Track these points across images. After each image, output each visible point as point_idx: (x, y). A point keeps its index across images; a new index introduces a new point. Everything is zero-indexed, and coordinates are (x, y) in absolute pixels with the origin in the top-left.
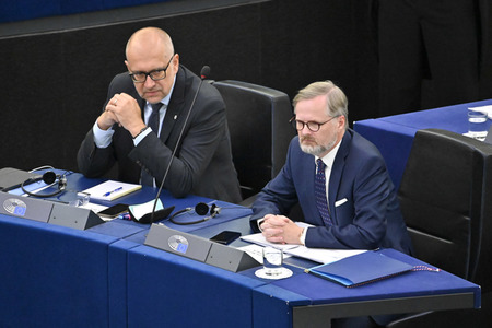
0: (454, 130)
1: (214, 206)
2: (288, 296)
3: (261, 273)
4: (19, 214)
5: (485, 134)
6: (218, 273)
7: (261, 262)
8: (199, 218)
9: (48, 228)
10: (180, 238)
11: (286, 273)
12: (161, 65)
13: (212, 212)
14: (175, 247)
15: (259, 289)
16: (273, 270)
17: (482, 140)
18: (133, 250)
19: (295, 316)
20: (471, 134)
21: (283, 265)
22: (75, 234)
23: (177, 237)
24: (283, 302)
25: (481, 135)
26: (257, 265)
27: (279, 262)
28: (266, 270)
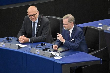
0: (95, 26)
1: (45, 44)
2: (61, 62)
3: (55, 58)
4: (3, 46)
5: (102, 27)
6: (46, 58)
7: (55, 55)
8: (42, 46)
9: (10, 49)
10: (38, 51)
11: (60, 58)
12: (35, 13)
13: (44, 45)
14: (37, 53)
15: (55, 61)
16: (58, 57)
17: (101, 28)
18: (28, 53)
19: (63, 67)
20: (99, 27)
21: (60, 56)
22: (15, 50)
23: (37, 51)
24: (60, 64)
25: (101, 27)
26: (54, 56)
27: (59, 55)
28: (56, 57)
